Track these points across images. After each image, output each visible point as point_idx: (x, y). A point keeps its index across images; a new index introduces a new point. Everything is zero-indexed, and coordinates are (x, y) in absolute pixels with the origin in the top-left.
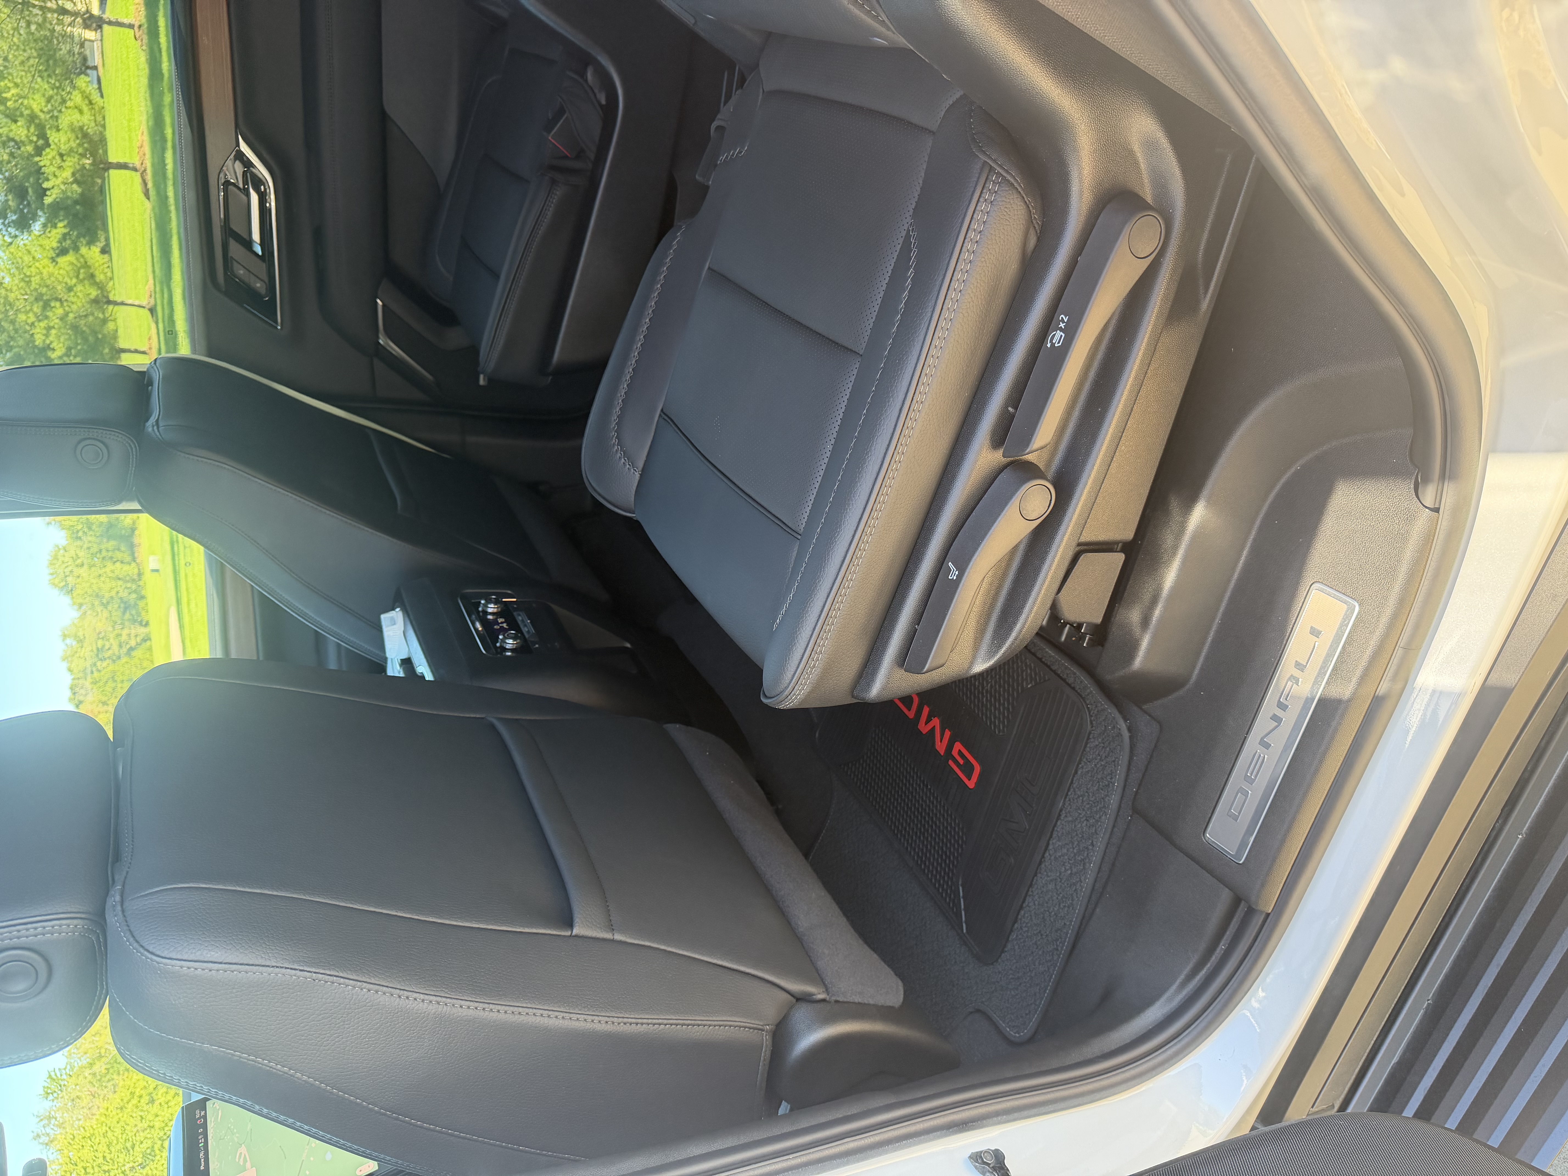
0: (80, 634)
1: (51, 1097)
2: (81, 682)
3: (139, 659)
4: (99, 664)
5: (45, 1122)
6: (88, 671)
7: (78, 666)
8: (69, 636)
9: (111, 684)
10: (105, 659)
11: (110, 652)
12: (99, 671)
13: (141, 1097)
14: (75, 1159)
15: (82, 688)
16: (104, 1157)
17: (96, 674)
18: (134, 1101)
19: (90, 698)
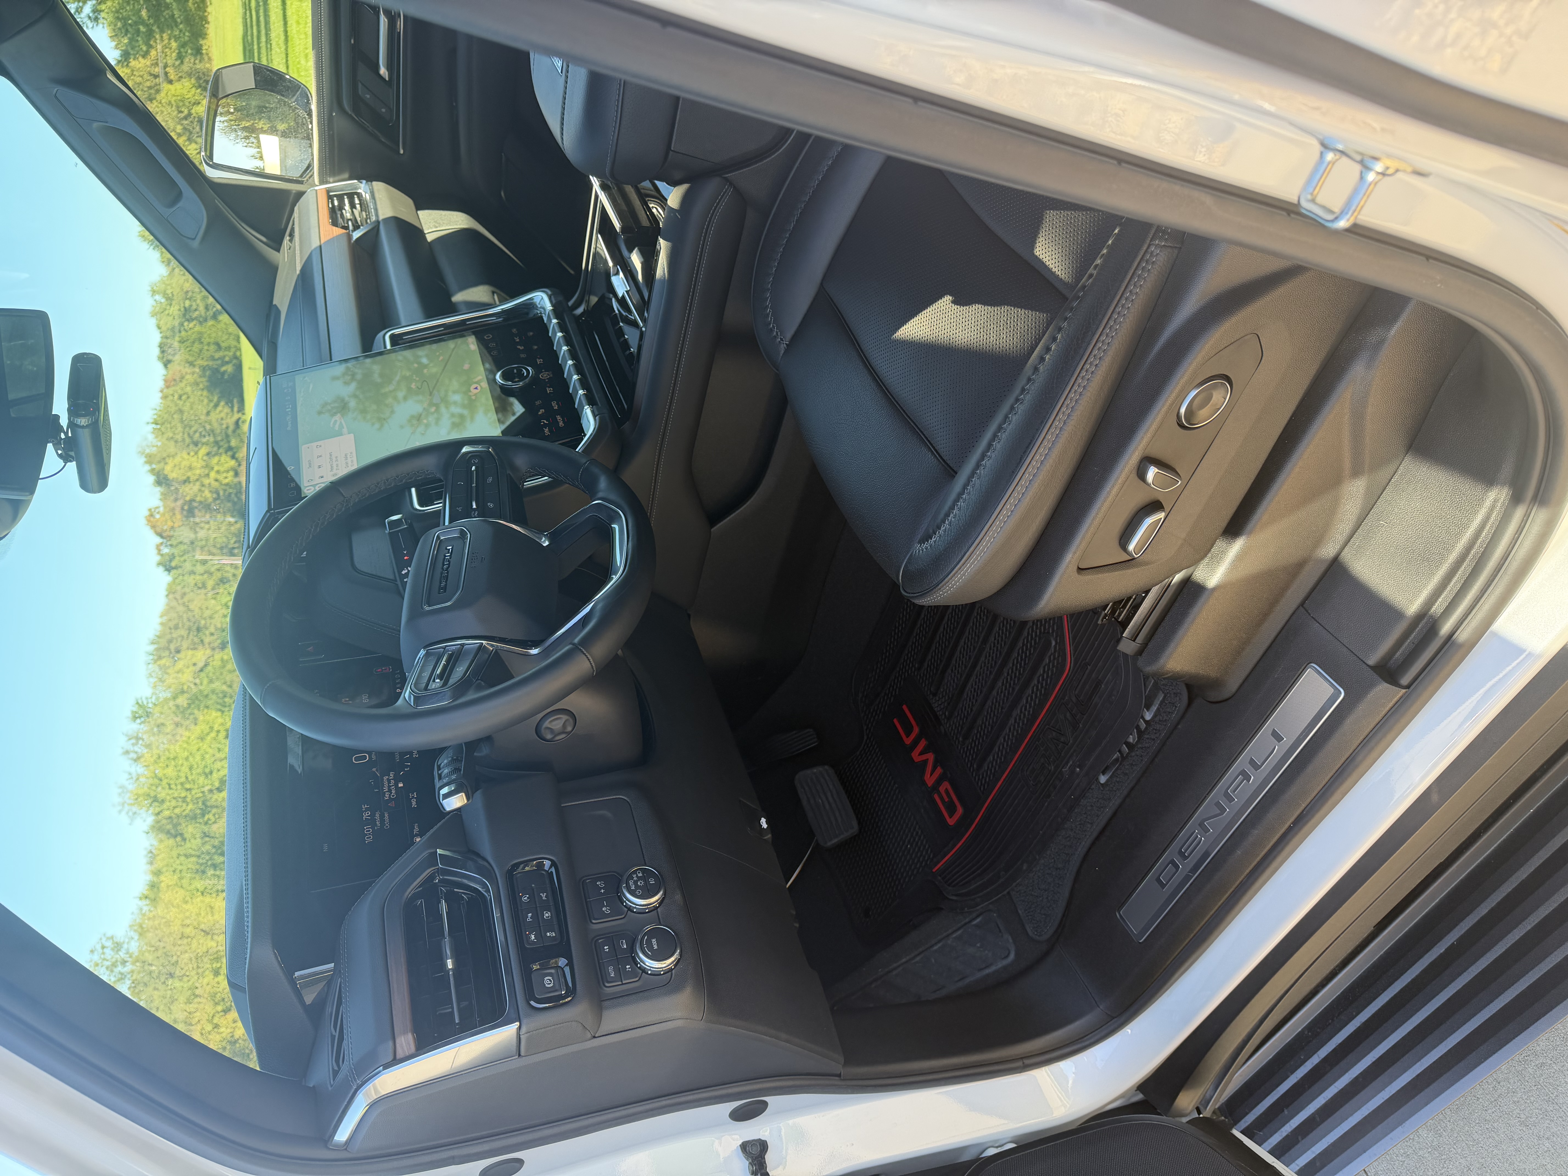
0: (169, 292)
1: (138, 721)
2: (169, 341)
3: (225, 324)
4: (186, 324)
5: (133, 741)
6: (177, 330)
7: (166, 324)
8: (158, 293)
9: (197, 346)
10: (193, 320)
11: (197, 313)
12: (186, 331)
13: (218, 731)
14: (160, 775)
15: (170, 347)
16: (187, 778)
17: (183, 333)
18: (213, 734)
19: (177, 358)
